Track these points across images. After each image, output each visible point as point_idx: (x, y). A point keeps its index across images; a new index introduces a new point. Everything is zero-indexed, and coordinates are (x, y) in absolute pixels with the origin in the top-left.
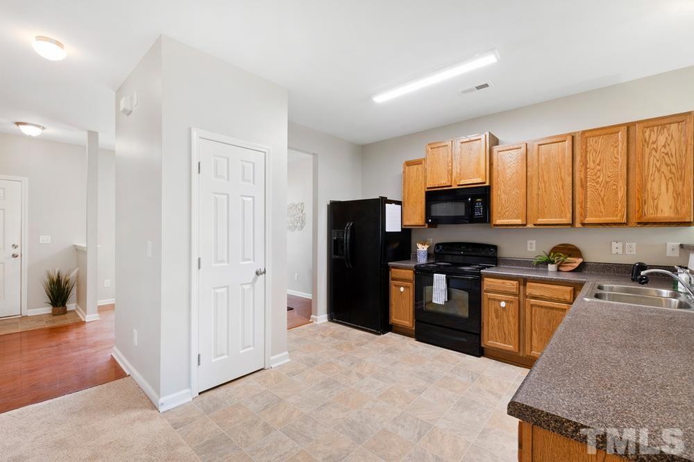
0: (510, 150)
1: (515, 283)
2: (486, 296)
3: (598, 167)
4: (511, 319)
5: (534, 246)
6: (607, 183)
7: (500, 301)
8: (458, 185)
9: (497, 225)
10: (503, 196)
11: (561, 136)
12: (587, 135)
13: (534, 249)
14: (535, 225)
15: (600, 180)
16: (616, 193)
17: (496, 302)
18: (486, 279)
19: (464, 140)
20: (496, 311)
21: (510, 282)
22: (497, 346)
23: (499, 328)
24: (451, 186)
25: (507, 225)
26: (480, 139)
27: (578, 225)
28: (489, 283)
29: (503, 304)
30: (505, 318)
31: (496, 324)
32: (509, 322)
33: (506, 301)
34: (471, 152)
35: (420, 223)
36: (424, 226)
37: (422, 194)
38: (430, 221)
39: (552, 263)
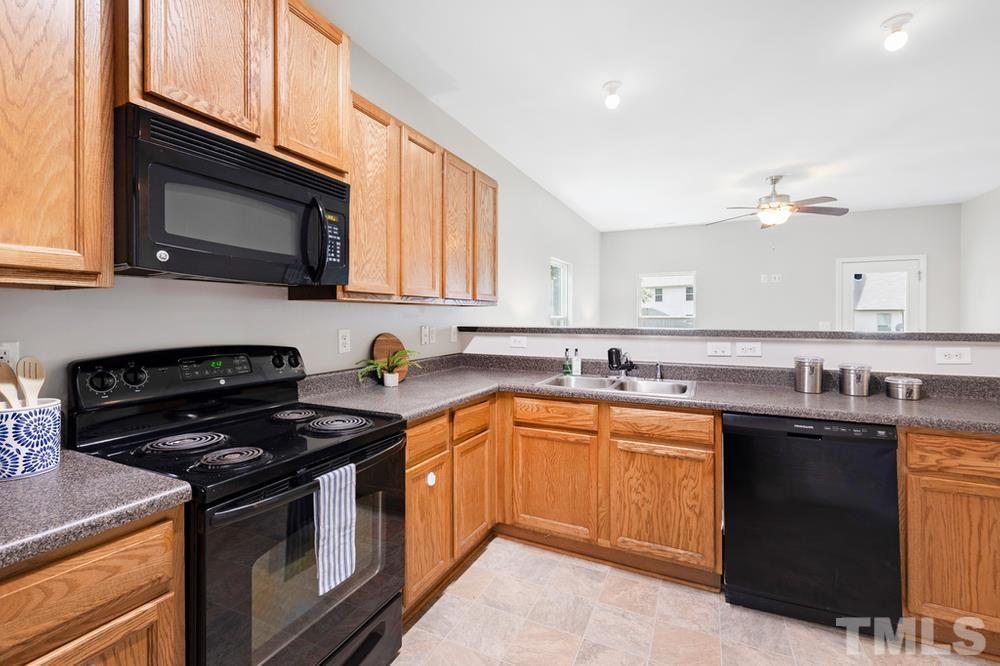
0: (372, 117)
1: (445, 420)
2: (408, 478)
3: (456, 215)
4: (440, 500)
5: (348, 340)
7: (426, 476)
9: (350, 293)
10: (361, 221)
13: (348, 348)
15: (457, 234)
17: (422, 482)
20: (422, 504)
23: (425, 539)
24: (254, 138)
26: (337, 42)
28: (413, 442)
30: (433, 508)
31: (421, 534)
32: (438, 513)
33: (434, 470)
34: (315, 63)
35: (68, 257)
36: (92, 275)
37: (77, 102)
38: (163, 255)
39: (391, 370)
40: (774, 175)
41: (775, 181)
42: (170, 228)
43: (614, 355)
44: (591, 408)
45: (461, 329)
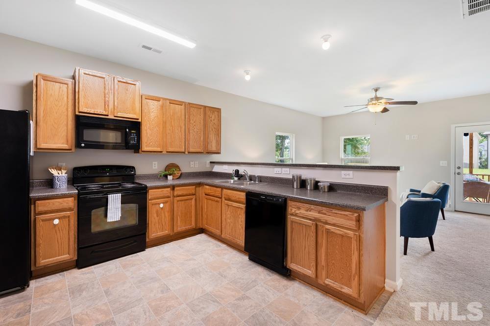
0: (154, 100)
1: (169, 189)
2: (150, 203)
3: (194, 124)
4: (166, 213)
5: (156, 165)
6: (197, 132)
7: (159, 204)
8: (115, 116)
9: (144, 151)
10: (148, 131)
11: (180, 102)
12: (191, 105)
13: (156, 168)
14: (167, 152)
15: (195, 130)
16: (200, 138)
17: (157, 206)
18: (150, 191)
19: (122, 80)
20: (157, 212)
21: (166, 189)
22: (158, 236)
23: (159, 223)
24: (107, 115)
25: (151, 152)
26: (135, 85)
27: (187, 153)
28: (152, 193)
29: (162, 206)
30: (163, 214)
31: (157, 221)
32: (165, 216)
33: (163, 203)
34: (127, 92)
35: (65, 146)
36: (71, 150)
37: (67, 116)
38: (83, 145)
39: (170, 175)
40: (375, 87)
41: (376, 90)
42: (85, 139)
43: (237, 171)
44: (219, 190)
45: (211, 162)
